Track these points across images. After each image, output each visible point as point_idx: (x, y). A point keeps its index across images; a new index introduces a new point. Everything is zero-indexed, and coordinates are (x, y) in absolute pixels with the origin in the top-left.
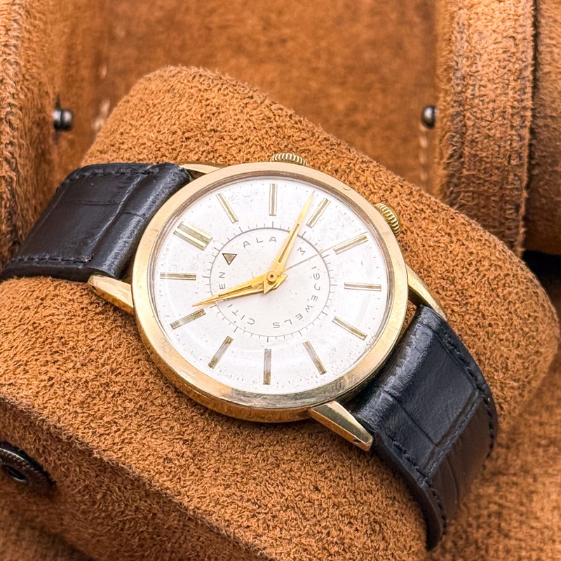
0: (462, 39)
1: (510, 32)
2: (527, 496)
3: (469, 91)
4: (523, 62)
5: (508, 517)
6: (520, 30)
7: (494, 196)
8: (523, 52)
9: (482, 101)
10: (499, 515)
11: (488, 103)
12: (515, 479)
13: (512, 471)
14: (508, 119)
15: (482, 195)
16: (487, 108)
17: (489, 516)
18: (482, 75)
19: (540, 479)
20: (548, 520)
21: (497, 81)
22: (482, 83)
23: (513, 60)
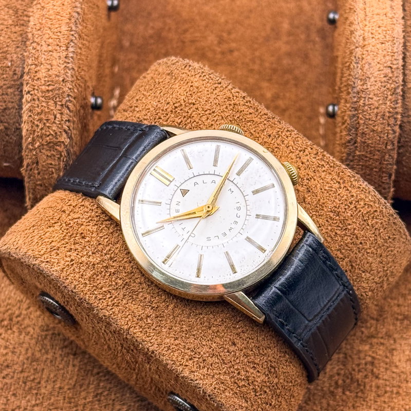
0: (357, 67)
1: (389, 64)
2: (390, 352)
3: (362, 101)
4: (397, 83)
5: (378, 365)
6: (395, 62)
7: (376, 168)
8: (397, 77)
9: (370, 108)
10: (372, 363)
11: (374, 109)
12: (382, 341)
13: (380, 335)
14: (386, 119)
15: (368, 167)
16: (373, 112)
17: (366, 364)
18: (370, 91)
19: (398, 341)
20: (403, 368)
21: (380, 95)
22: (370, 96)
23: (390, 82)
